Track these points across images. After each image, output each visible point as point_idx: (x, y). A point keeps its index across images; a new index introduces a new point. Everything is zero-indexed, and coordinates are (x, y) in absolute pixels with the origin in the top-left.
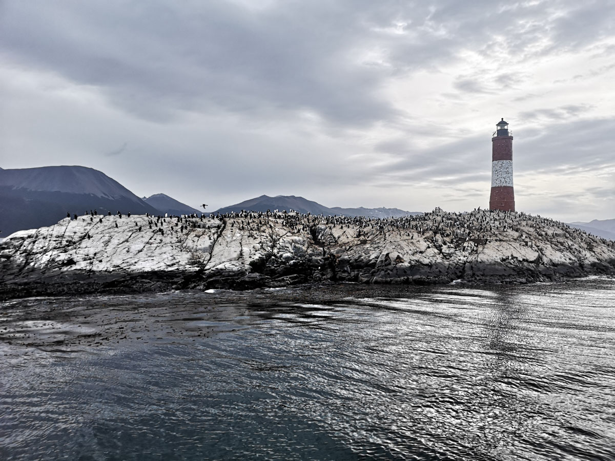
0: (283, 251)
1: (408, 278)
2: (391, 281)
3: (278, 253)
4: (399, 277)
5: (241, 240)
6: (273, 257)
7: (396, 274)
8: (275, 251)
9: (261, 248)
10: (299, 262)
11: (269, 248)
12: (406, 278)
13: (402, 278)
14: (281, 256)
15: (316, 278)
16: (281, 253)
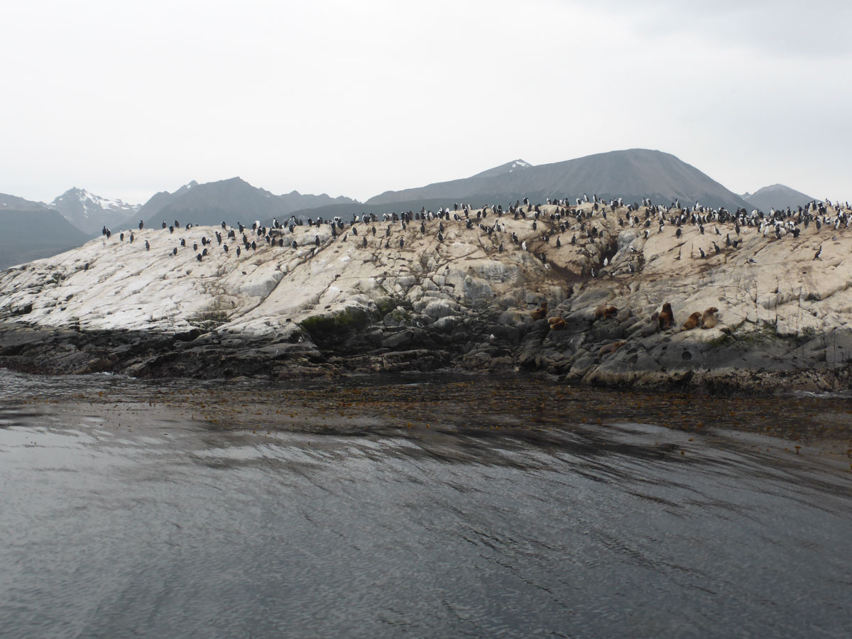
0: (434, 295)
1: (689, 376)
2: (636, 379)
3: (418, 298)
4: (663, 370)
5: (344, 269)
6: (399, 308)
7: (657, 361)
8: (413, 293)
9: (376, 288)
10: (462, 321)
11: (398, 287)
12: (682, 372)
13: (672, 373)
14: (423, 306)
15: (471, 360)
16: (425, 299)
